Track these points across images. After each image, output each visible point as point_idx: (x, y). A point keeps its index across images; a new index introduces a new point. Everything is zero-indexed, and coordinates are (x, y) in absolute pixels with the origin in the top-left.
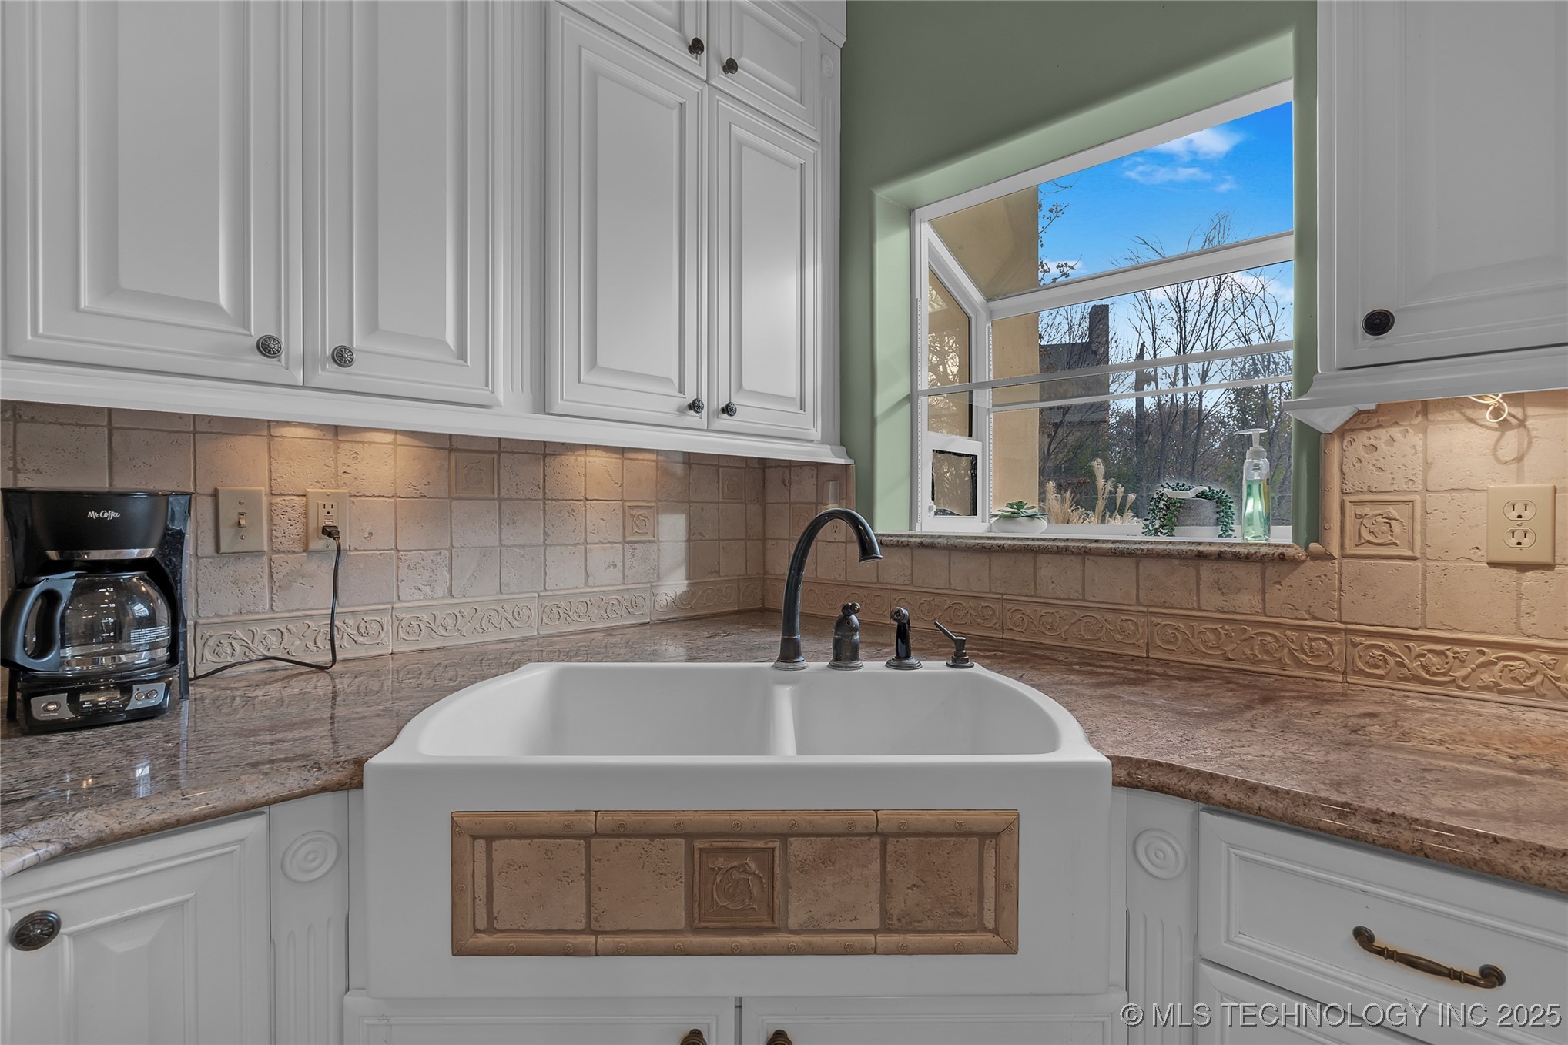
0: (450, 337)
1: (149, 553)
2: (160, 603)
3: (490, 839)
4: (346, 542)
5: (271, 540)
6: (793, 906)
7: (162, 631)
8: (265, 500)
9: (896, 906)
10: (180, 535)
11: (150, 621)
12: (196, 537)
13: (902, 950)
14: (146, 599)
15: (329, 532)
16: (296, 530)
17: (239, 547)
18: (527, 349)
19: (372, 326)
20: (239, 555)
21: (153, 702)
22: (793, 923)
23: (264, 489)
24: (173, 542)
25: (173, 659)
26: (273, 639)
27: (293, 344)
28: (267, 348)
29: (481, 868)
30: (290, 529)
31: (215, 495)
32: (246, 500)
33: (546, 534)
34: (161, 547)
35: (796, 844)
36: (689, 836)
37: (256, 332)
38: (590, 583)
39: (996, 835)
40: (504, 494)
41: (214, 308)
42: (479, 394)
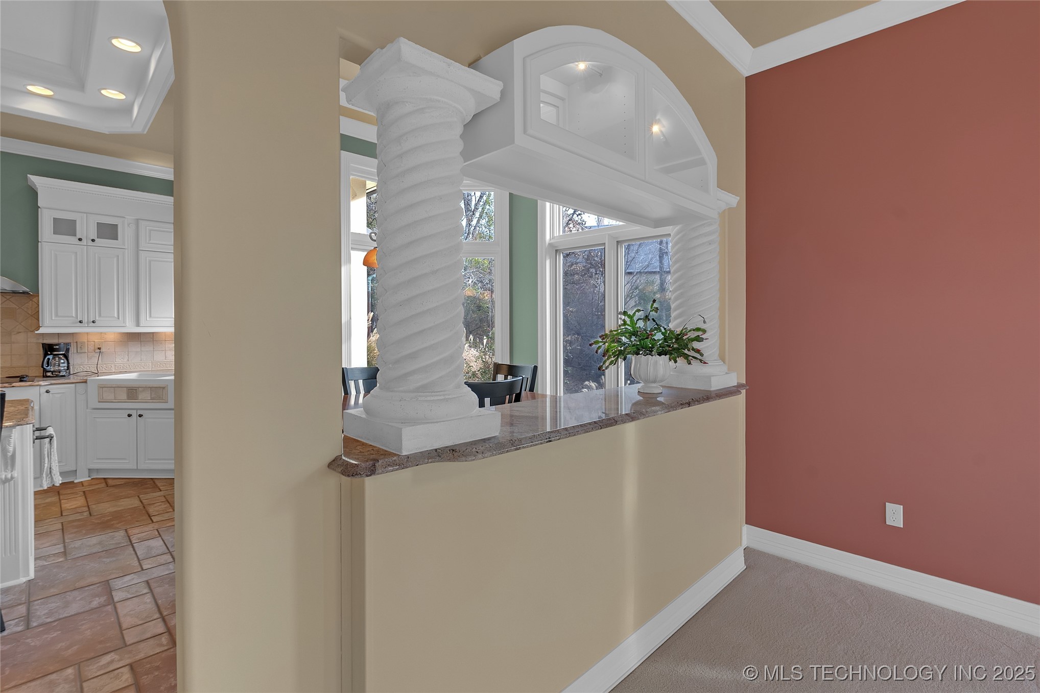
0: (116, 315)
1: (64, 353)
2: (66, 360)
3: (103, 388)
4: (101, 351)
5: (88, 350)
6: (140, 396)
7: (66, 365)
8: (86, 343)
9: (153, 396)
10: (69, 349)
11: (64, 363)
12: (72, 350)
13: (152, 402)
14: (63, 360)
15: (99, 349)
16: (93, 348)
17: (82, 351)
18: (132, 318)
19: (100, 315)
20: (81, 353)
21: (64, 374)
22: (140, 398)
23: (86, 341)
24: (68, 350)
25: (68, 369)
26: (88, 368)
27: (85, 320)
28: (80, 322)
29: (101, 391)
30: (91, 348)
31: (77, 342)
32: (83, 343)
33: (154, 348)
34: (66, 352)
35: (140, 389)
36: (127, 388)
37: (79, 320)
38: (167, 359)
39: (164, 388)
40: (142, 340)
41: (73, 317)
42: (124, 325)
